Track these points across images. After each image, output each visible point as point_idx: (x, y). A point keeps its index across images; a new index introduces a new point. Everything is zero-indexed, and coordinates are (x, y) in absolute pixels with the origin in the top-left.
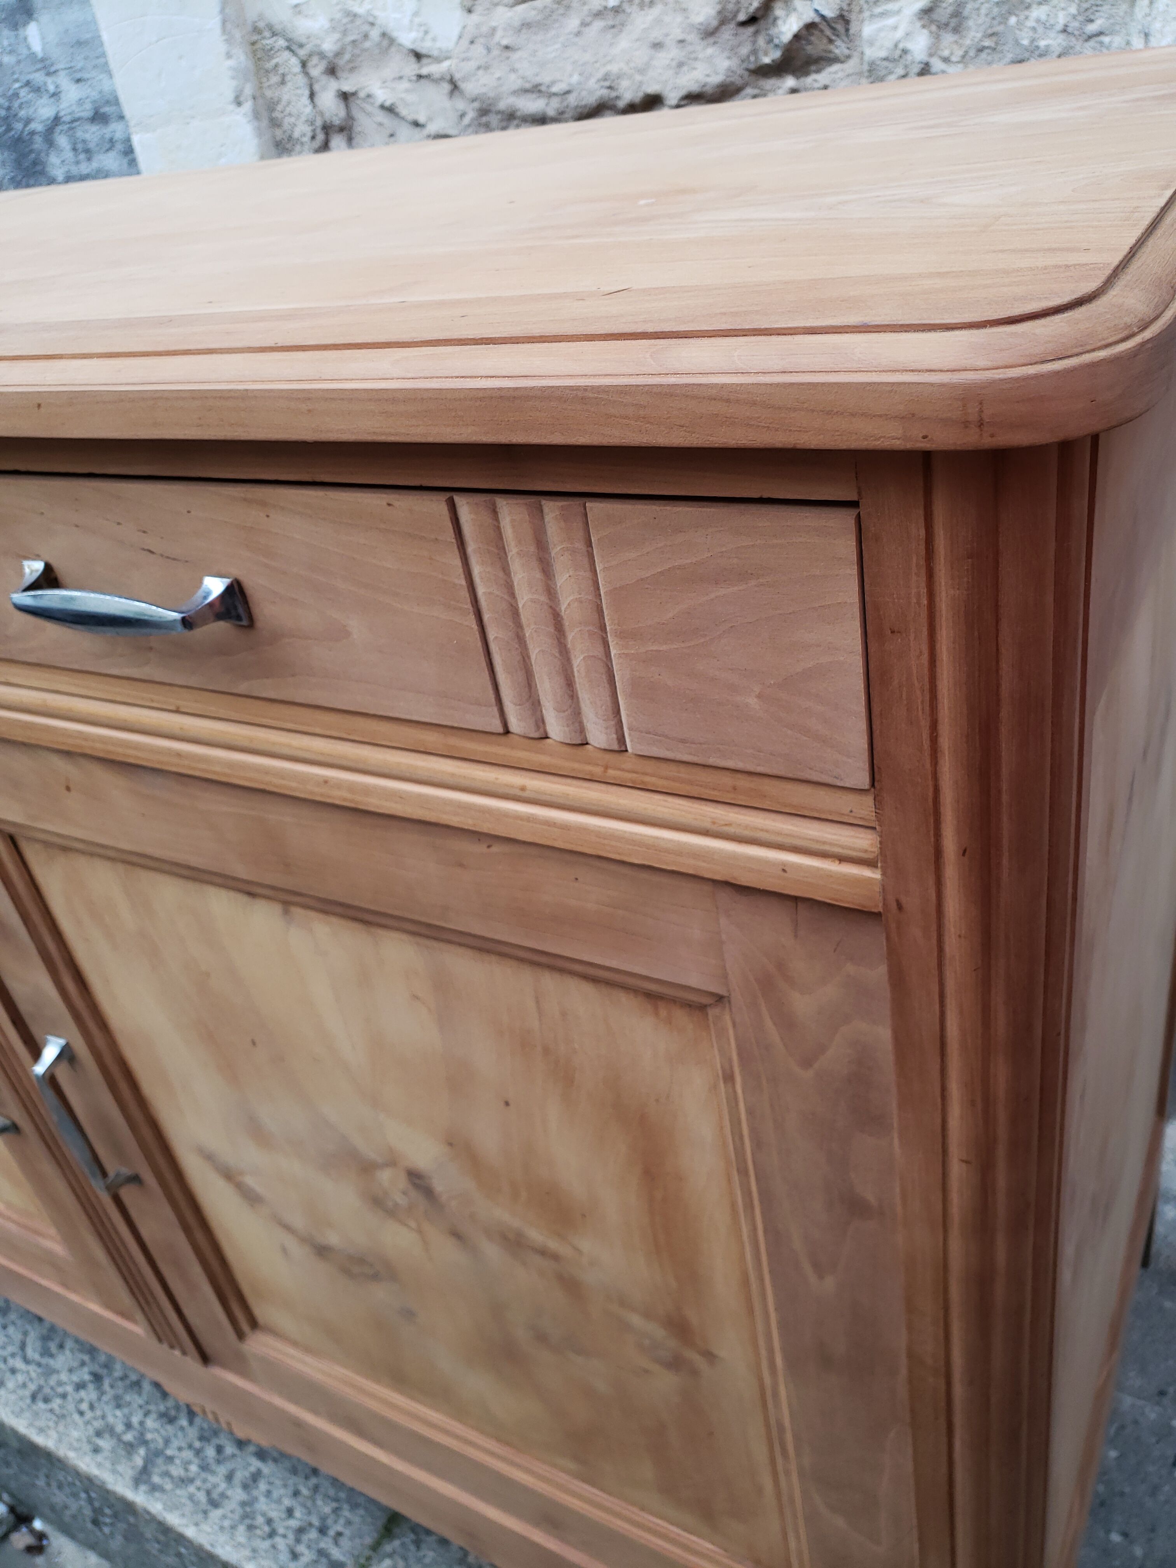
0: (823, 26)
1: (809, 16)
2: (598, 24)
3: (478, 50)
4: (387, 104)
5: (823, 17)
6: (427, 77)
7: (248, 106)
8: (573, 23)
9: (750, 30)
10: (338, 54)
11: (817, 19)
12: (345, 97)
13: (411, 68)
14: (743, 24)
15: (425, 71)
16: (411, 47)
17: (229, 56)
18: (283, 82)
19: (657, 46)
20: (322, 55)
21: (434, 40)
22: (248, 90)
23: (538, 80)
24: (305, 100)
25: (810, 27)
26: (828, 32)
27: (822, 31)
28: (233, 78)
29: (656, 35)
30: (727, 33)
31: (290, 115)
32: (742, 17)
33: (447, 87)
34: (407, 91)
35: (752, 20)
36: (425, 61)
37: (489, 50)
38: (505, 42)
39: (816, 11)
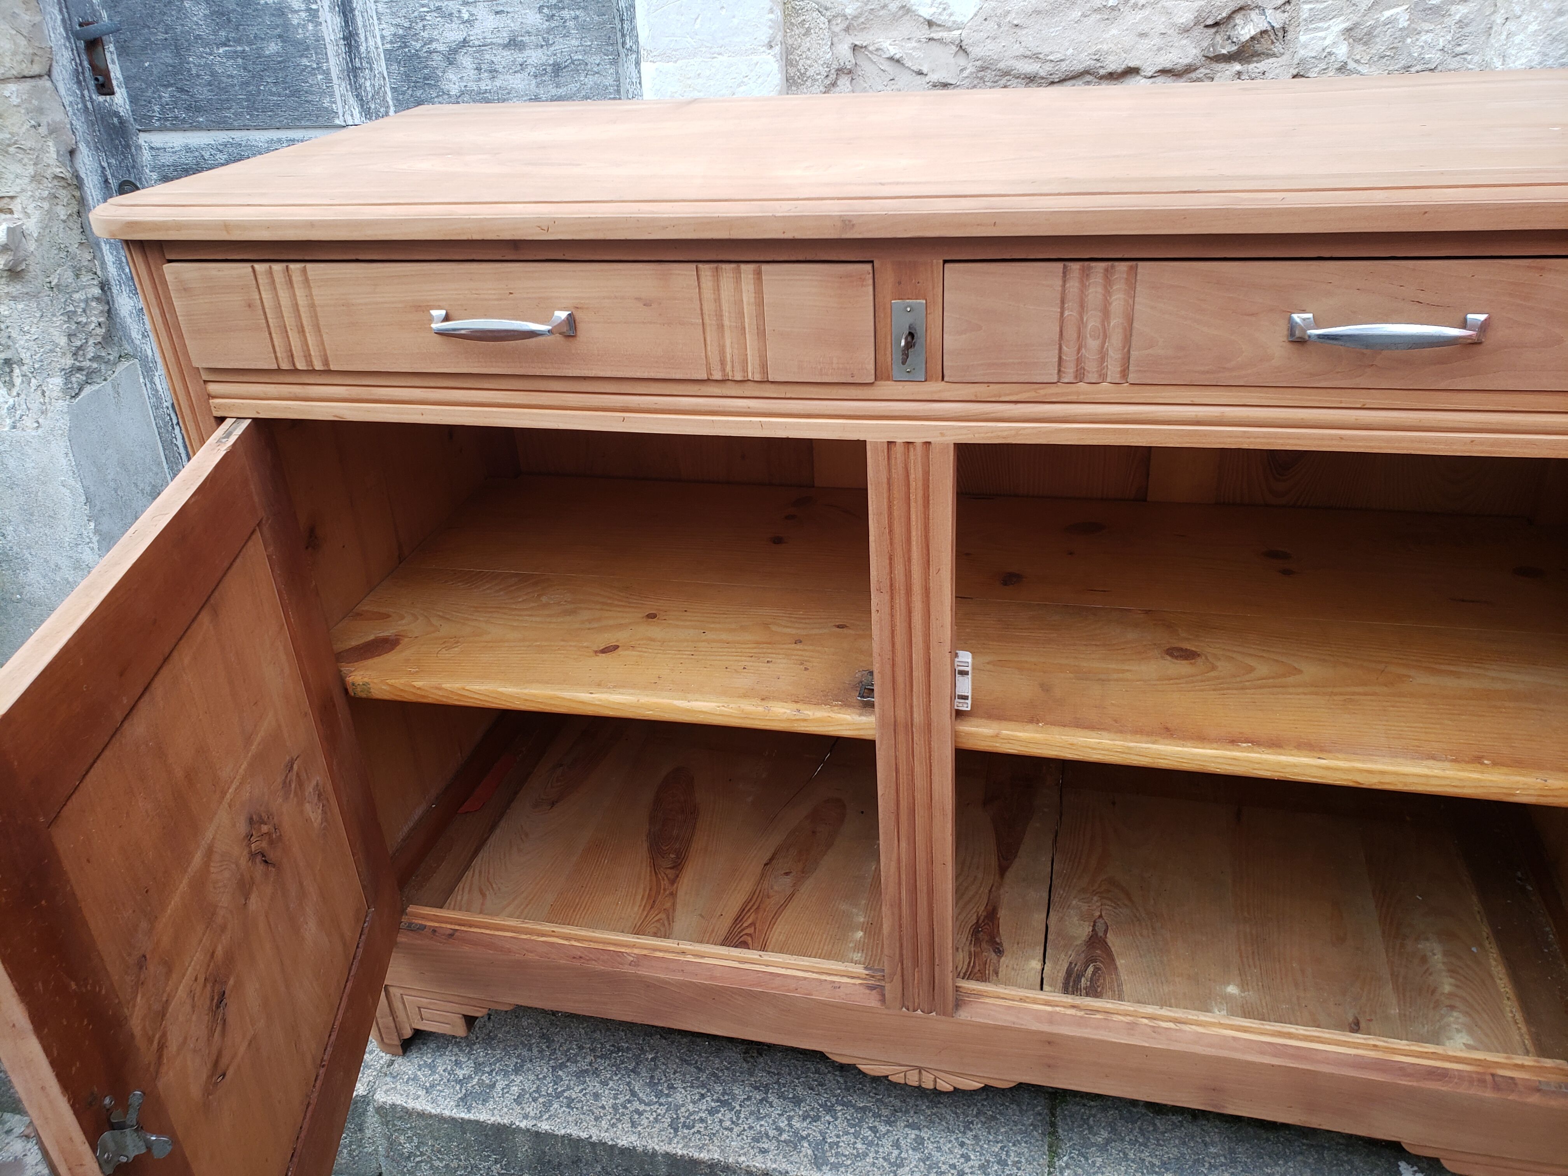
0: (1271, 33)
1: (1264, 26)
2: (1097, 16)
3: (991, 25)
4: (897, 56)
5: (1273, 27)
6: (940, 41)
7: (777, 49)
8: (1076, 14)
9: (1213, 30)
10: (856, 17)
11: (1269, 28)
12: (855, 48)
13: (925, 32)
14: (1207, 26)
15: (933, 35)
16: (928, 18)
17: (771, 11)
18: (808, 32)
19: (1142, 35)
20: (845, 17)
21: (951, 15)
22: (779, 37)
23: (1039, 50)
24: (827, 48)
25: (1264, 32)
26: (1273, 37)
27: (1269, 36)
28: (770, 27)
29: (1144, 27)
30: (1198, 31)
31: (807, 58)
32: (1210, 22)
33: (954, 49)
34: (914, 48)
35: (1216, 24)
36: (934, 28)
37: (999, 26)
38: (1015, 22)
39: (1269, 22)
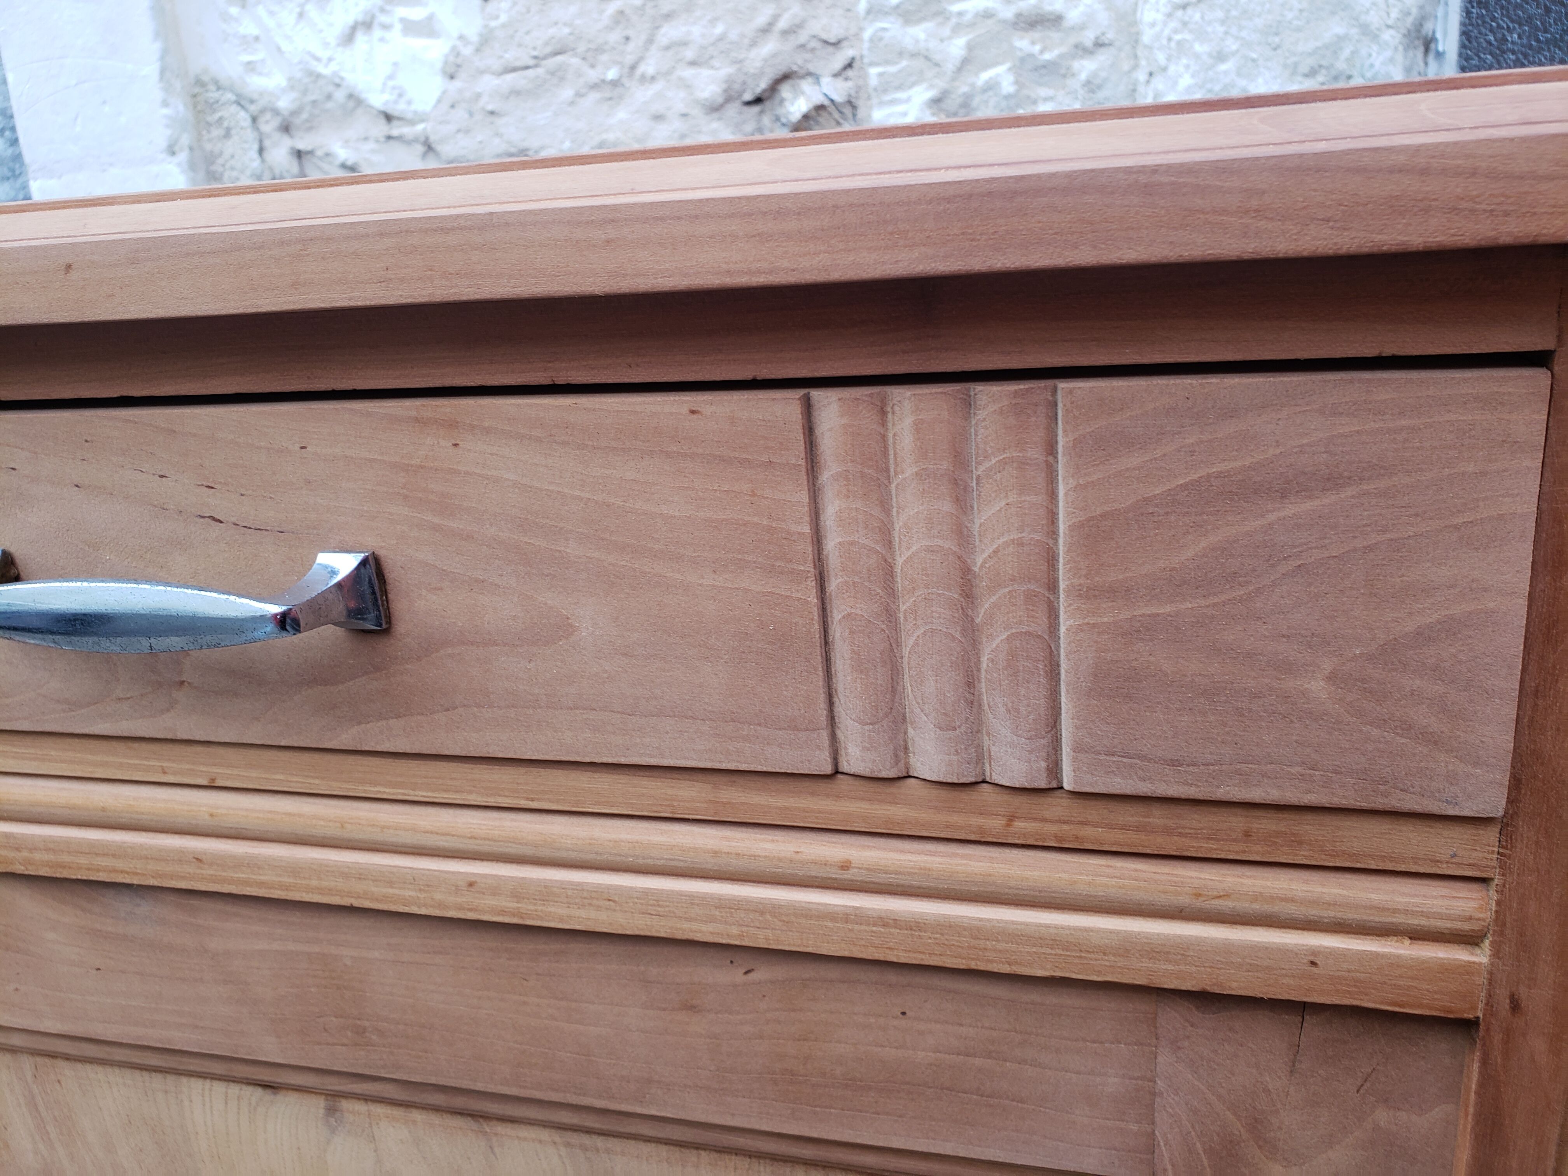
0: (832, 109)
1: (819, 99)
2: (594, 96)
3: (460, 114)
4: (349, 163)
5: (832, 101)
6: (400, 138)
7: (183, 156)
8: (567, 93)
9: (756, 109)
10: (295, 113)
11: (826, 102)
12: (299, 154)
13: (381, 128)
14: (749, 103)
15: (395, 132)
16: (382, 108)
17: (165, 104)
18: (227, 134)
19: (658, 118)
20: (276, 112)
21: (409, 103)
22: (185, 140)
23: (525, 144)
24: (254, 154)
25: (820, 108)
26: (836, 115)
27: (830, 114)
28: (167, 126)
29: (658, 107)
30: (733, 110)
31: (233, 169)
32: (748, 97)
33: (420, 149)
34: (373, 151)
35: (758, 100)
36: (395, 123)
37: (471, 114)
38: (490, 107)
39: (826, 95)
